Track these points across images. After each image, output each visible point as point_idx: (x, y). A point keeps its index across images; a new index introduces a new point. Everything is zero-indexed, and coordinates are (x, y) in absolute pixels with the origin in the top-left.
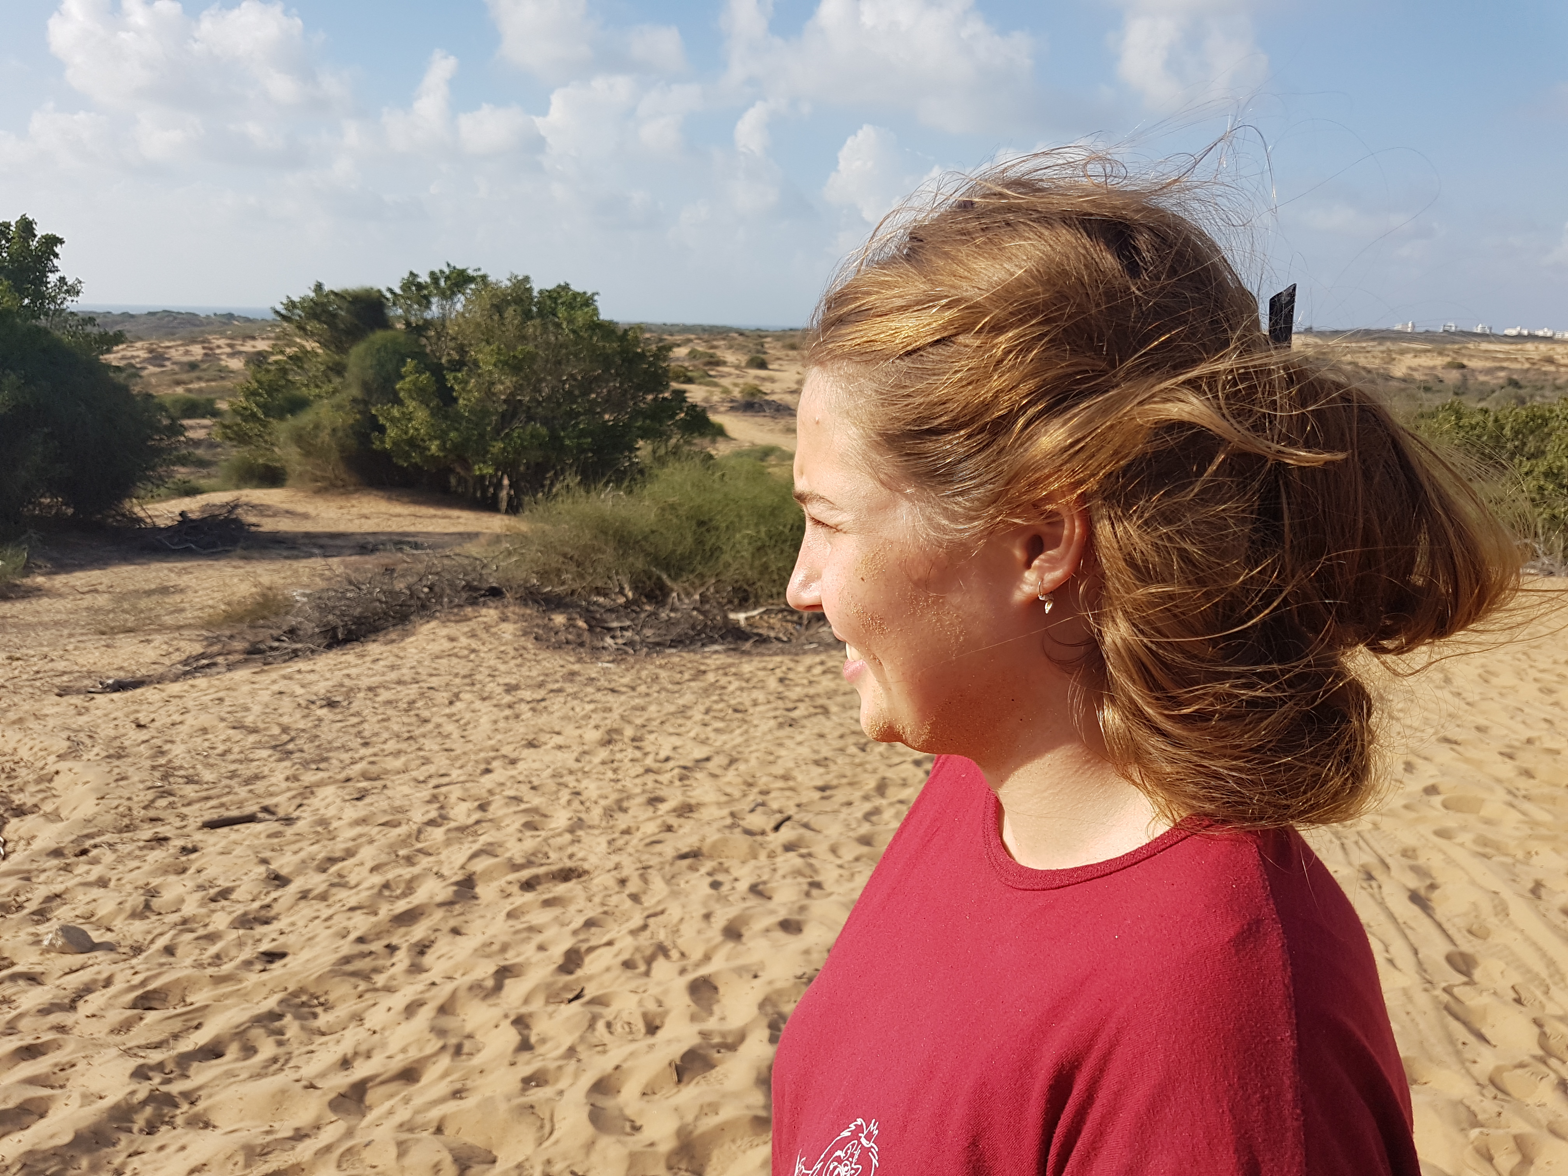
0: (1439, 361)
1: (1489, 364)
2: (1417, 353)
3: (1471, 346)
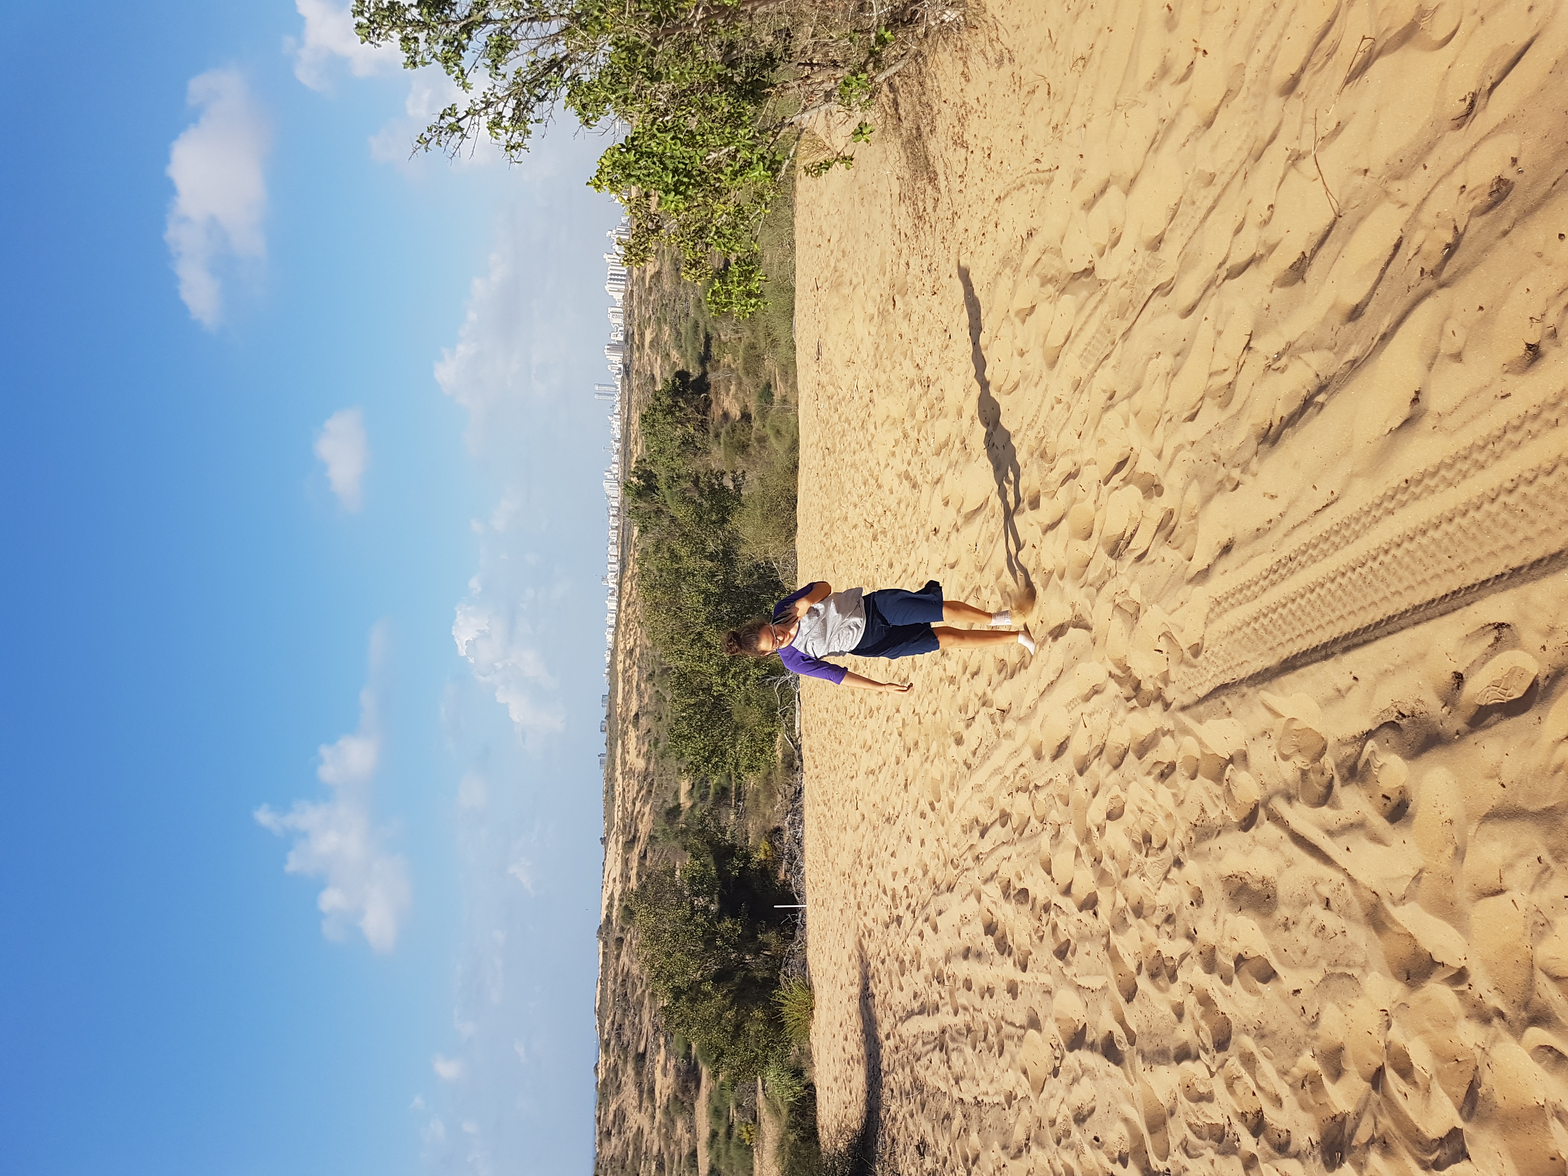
0: (632, 733)
1: (634, 696)
2: (625, 751)
3: (619, 711)
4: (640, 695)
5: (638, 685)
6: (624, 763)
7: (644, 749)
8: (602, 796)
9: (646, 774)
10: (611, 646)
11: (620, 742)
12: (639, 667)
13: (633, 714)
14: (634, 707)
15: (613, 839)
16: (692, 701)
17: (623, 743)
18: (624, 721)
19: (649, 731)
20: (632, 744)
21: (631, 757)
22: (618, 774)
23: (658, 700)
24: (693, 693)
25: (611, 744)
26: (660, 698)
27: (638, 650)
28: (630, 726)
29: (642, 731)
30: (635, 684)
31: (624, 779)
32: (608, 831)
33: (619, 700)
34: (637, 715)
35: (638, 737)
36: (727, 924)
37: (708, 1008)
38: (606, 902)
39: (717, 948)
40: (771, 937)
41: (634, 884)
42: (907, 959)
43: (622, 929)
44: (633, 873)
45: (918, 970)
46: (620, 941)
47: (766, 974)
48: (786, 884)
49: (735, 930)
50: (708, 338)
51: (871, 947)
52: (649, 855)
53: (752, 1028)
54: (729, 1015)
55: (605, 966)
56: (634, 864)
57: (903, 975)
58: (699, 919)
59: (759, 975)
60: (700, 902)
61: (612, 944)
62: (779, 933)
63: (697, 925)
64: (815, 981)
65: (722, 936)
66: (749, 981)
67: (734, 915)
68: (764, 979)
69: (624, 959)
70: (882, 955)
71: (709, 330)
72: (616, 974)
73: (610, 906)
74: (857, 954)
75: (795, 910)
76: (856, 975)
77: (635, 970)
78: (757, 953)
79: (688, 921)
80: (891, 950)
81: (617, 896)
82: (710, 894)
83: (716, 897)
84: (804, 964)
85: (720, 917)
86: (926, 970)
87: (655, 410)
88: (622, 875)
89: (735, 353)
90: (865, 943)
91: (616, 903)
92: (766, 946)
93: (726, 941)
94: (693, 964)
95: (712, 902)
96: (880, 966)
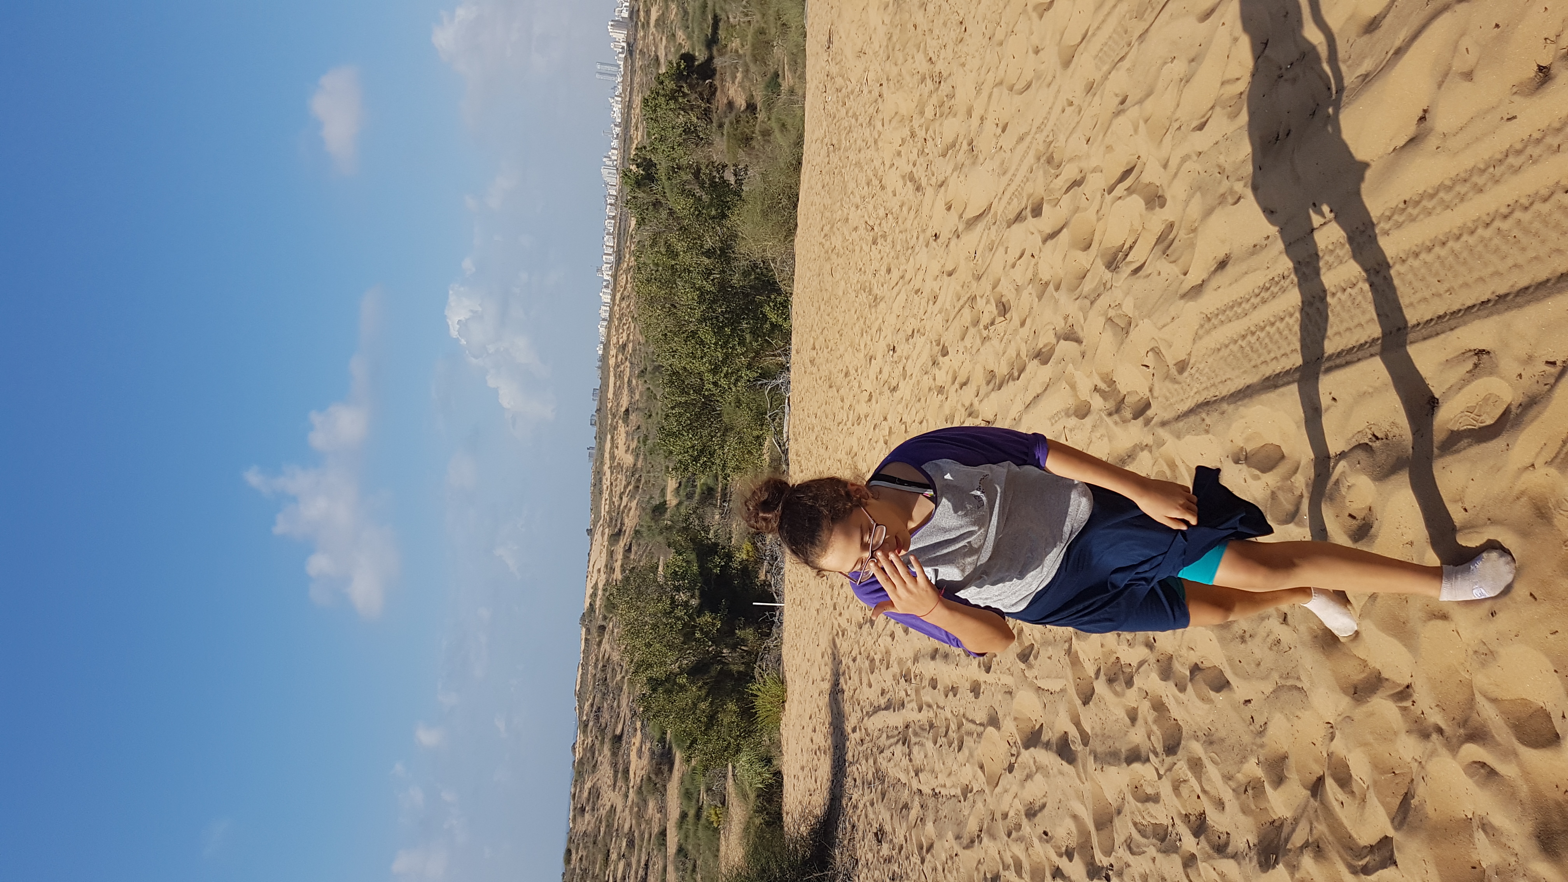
0: (622, 429)
1: (625, 391)
2: (614, 446)
3: (609, 405)
4: (632, 391)
5: (630, 381)
6: (613, 457)
7: (633, 445)
8: (589, 489)
9: (634, 470)
10: (603, 339)
11: (609, 437)
12: (631, 363)
13: (623, 409)
14: (625, 403)
15: (599, 531)
16: (683, 400)
17: (612, 437)
18: (614, 416)
19: (639, 428)
20: (621, 440)
21: (620, 452)
22: (606, 468)
23: (649, 397)
24: (683, 392)
25: (600, 438)
26: (651, 396)
27: (631, 345)
28: (620, 421)
29: (632, 427)
30: (626, 380)
31: (612, 473)
32: (595, 524)
33: (610, 395)
34: (627, 410)
35: (627, 433)
36: (707, 618)
37: (685, 699)
38: (589, 591)
39: (695, 640)
40: (748, 634)
41: (618, 575)
42: (877, 658)
43: (605, 618)
44: (618, 565)
45: (887, 668)
46: (602, 628)
47: (742, 668)
48: (766, 584)
49: (714, 625)
50: (716, 20)
51: (844, 646)
52: (634, 549)
53: (726, 719)
54: (703, 706)
55: (586, 652)
56: (619, 556)
57: (872, 673)
58: (680, 612)
59: (734, 668)
60: (682, 597)
61: (594, 631)
62: (756, 630)
63: (678, 619)
64: (788, 676)
65: (701, 630)
66: (726, 674)
67: (714, 610)
68: (739, 672)
69: (605, 646)
70: (853, 654)
71: (718, 11)
72: (597, 660)
73: (594, 595)
74: (830, 652)
75: (773, 609)
76: (827, 671)
77: (616, 657)
78: (734, 648)
79: (667, 614)
80: (863, 649)
81: (600, 586)
82: (691, 589)
83: (697, 592)
84: (779, 660)
85: (700, 611)
86: (895, 669)
87: (658, 94)
88: (606, 566)
89: (743, 38)
90: (838, 641)
91: (600, 592)
92: (743, 641)
93: (706, 634)
94: (672, 656)
95: (692, 596)
96: (851, 663)
